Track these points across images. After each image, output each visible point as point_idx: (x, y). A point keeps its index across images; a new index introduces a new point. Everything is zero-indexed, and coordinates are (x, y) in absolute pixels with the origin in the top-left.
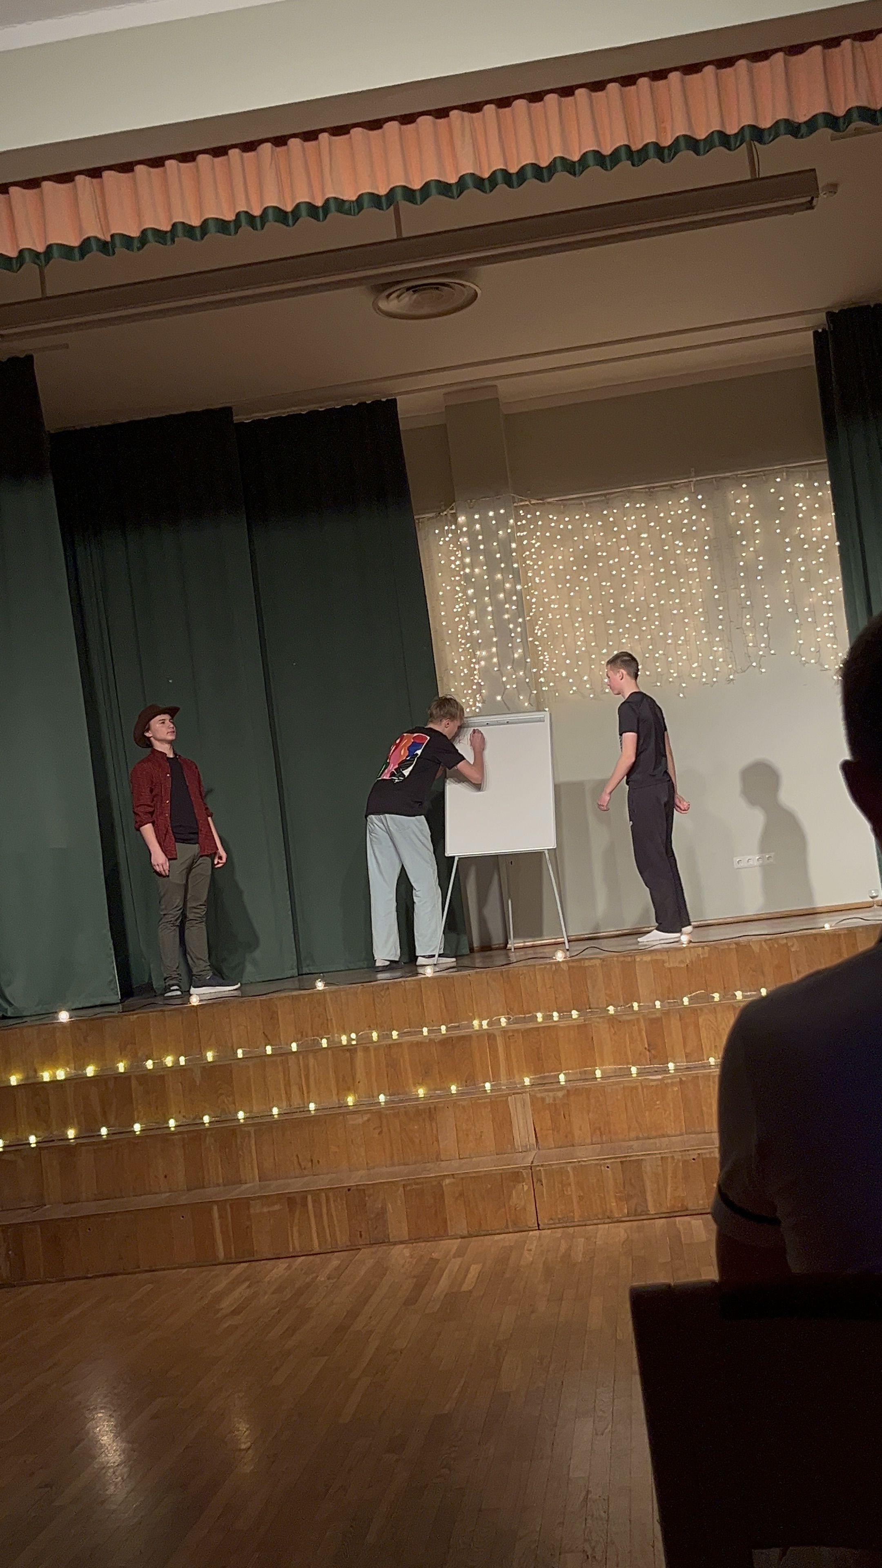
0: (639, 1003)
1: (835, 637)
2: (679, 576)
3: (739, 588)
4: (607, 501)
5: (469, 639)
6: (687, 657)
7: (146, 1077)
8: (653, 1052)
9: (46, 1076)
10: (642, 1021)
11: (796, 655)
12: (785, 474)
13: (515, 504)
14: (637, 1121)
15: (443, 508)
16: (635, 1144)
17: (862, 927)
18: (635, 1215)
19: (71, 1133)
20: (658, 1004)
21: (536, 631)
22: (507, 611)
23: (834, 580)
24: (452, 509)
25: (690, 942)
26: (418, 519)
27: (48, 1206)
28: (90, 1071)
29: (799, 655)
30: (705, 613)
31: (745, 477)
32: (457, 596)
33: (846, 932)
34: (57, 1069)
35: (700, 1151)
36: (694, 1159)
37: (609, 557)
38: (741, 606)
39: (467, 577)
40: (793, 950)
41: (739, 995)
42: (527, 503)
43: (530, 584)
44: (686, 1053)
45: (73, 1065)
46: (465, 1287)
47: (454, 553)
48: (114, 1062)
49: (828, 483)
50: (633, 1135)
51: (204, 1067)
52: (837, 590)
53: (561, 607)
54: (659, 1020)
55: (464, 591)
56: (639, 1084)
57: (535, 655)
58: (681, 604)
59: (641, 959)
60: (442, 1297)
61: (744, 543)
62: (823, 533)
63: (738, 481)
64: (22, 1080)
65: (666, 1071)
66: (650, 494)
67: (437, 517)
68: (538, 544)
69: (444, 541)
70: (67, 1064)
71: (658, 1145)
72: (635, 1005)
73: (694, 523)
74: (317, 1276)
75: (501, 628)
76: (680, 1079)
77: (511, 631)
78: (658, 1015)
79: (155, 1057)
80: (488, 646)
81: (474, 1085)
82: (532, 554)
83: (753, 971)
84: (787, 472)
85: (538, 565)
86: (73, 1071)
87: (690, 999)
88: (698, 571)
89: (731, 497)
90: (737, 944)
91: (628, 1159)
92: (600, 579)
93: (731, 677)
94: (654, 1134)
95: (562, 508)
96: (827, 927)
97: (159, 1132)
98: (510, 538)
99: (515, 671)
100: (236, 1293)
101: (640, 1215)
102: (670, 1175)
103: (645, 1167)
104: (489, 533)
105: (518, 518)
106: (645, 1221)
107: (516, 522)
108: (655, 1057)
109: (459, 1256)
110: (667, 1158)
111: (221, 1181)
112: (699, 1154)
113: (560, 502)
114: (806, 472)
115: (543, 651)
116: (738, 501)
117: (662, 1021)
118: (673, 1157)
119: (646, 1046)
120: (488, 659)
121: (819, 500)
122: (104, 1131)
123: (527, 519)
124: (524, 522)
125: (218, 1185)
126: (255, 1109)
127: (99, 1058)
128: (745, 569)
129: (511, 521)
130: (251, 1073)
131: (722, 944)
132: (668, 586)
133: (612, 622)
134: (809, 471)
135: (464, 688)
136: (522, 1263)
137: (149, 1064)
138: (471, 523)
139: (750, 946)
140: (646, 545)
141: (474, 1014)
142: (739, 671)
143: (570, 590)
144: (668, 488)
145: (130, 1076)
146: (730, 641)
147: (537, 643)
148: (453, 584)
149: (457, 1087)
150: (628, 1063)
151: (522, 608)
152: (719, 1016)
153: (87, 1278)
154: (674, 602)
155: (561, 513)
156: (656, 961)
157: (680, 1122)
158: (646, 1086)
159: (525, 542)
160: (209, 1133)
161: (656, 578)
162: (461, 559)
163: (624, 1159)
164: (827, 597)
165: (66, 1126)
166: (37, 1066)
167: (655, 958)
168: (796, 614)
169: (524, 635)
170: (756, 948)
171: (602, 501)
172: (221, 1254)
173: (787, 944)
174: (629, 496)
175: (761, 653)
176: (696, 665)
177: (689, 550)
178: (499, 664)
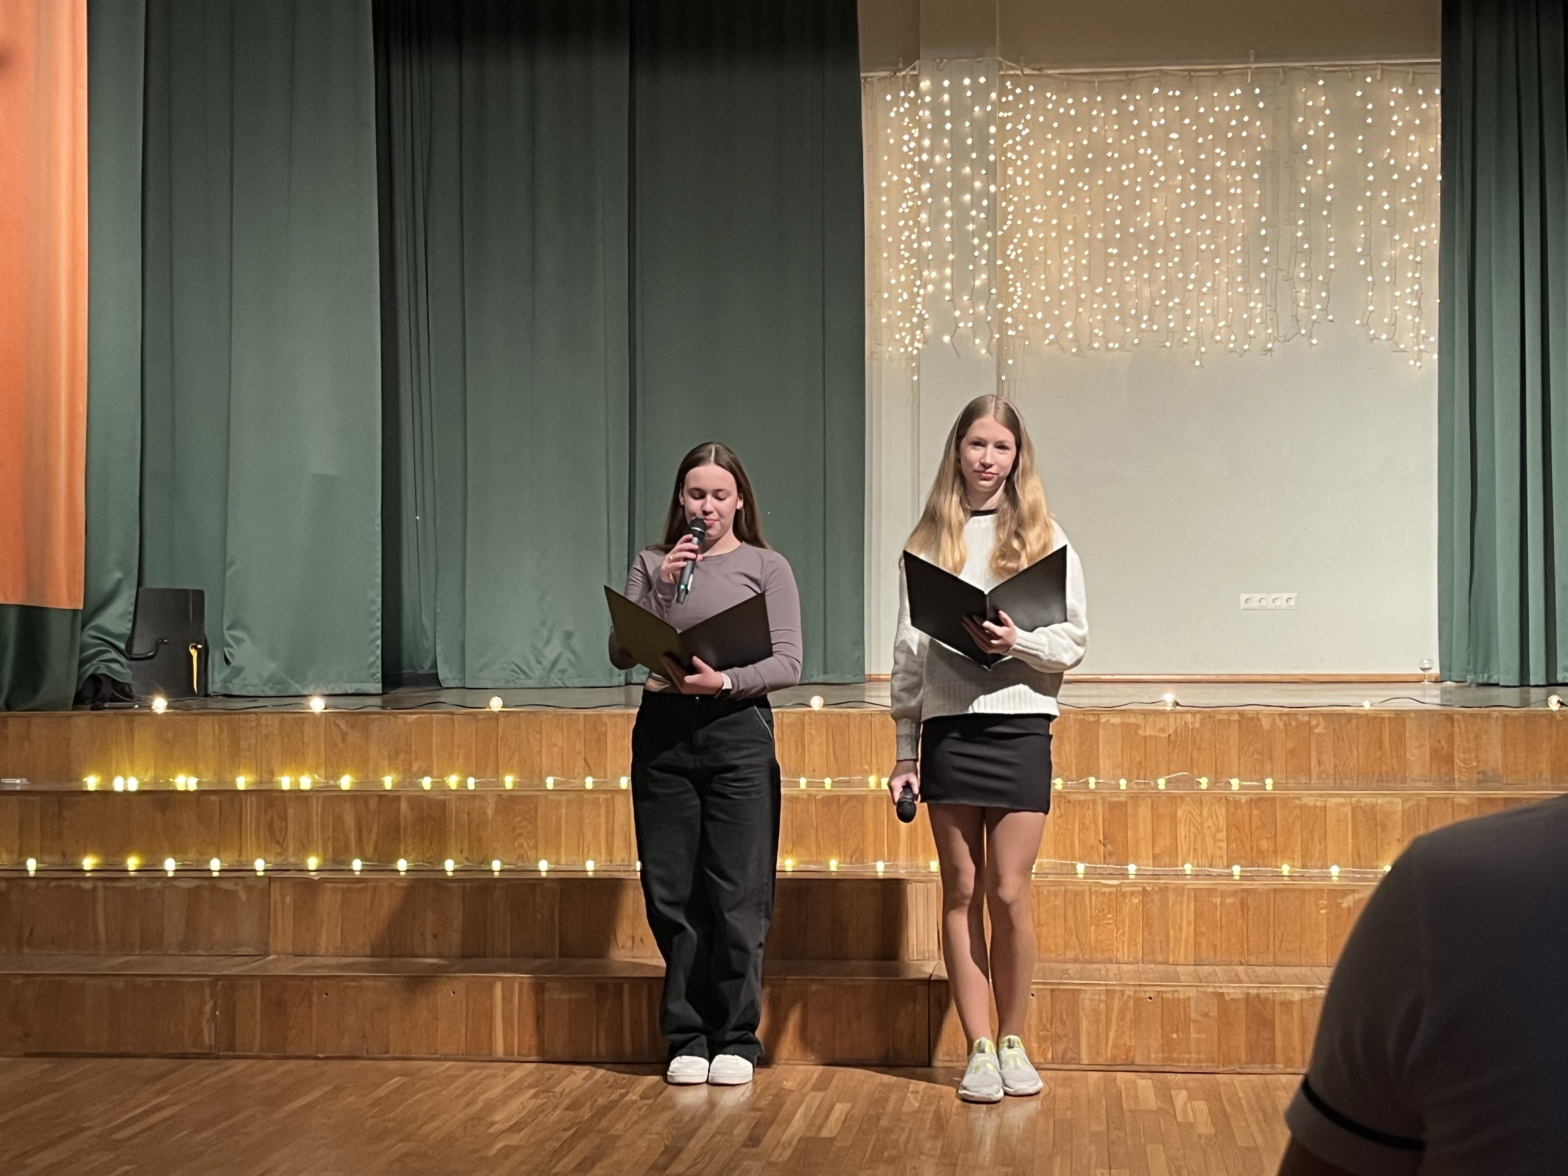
0: (1097, 778)
1: (1419, 306)
2: (1214, 197)
3: (1295, 223)
4: (1128, 83)
5: (914, 254)
6: (1213, 310)
7: (420, 801)
8: (1109, 846)
9: (285, 782)
10: (1100, 803)
11: (1362, 325)
12: (1379, 72)
13: (1002, 73)
14: (1077, 937)
15: (901, 66)
16: (1072, 968)
17: (1415, 711)
18: (1062, 1063)
19: (313, 863)
20: (1123, 783)
21: (1008, 252)
22: (973, 220)
23: (1428, 227)
24: (914, 69)
25: (1177, 704)
26: (865, 78)
27: (271, 957)
28: (346, 782)
29: (1366, 325)
30: (1244, 253)
31: (1322, 71)
32: (906, 191)
33: (1392, 716)
34: (302, 774)
35: (1160, 989)
36: (1150, 998)
37: (1122, 161)
38: (1295, 250)
39: (922, 167)
40: (1316, 731)
41: (1235, 783)
42: (1019, 72)
43: (1008, 186)
44: (1153, 854)
45: (323, 772)
46: (825, 1133)
47: (908, 130)
48: (379, 773)
49: (1438, 92)
50: (1070, 954)
51: (500, 795)
52: (1429, 241)
53: (1047, 222)
54: (1123, 805)
55: (917, 184)
56: (1086, 888)
57: (1004, 284)
58: (1214, 237)
59: (1108, 720)
60: (794, 1143)
61: (1311, 162)
62: (1421, 160)
63: (1313, 75)
64: (253, 784)
65: (1124, 875)
66: (1189, 81)
67: (891, 77)
68: (1027, 131)
69: (897, 112)
70: (315, 769)
71: (1103, 972)
72: (1092, 781)
73: (1243, 126)
74: (627, 1093)
75: (962, 242)
76: (1144, 889)
77: (974, 248)
78: (1123, 799)
79: (435, 773)
80: (941, 264)
81: (862, 862)
82: (1016, 143)
83: (1258, 753)
84: (1382, 71)
85: (1022, 160)
86: (322, 780)
87: (1168, 782)
88: (1242, 194)
89: (1300, 96)
90: (1241, 714)
91: (1062, 987)
92: (1106, 189)
93: (1270, 346)
94: (1099, 956)
95: (1066, 86)
96: (1367, 705)
97: (432, 875)
98: (990, 118)
99: (974, 304)
100: (515, 1104)
101: (1068, 1063)
102: (1115, 1015)
103: (1083, 1000)
104: (961, 110)
105: (1003, 92)
106: (1073, 1073)
107: (999, 97)
108: (1111, 854)
109: (819, 1089)
110: (1114, 991)
111: (508, 949)
112: (1158, 992)
113: (1064, 77)
114: (1408, 73)
115: (1015, 280)
116: (1310, 103)
117: (1126, 807)
118: (1122, 993)
119: (1102, 838)
120: (938, 283)
121: (1422, 114)
122: (357, 865)
123: (1014, 94)
124: (1011, 98)
125: (504, 956)
126: (563, 860)
127: (362, 765)
128: (1307, 197)
129: (994, 95)
130: (563, 811)
131: (1220, 713)
132: (1199, 209)
133: (1115, 251)
134: (1414, 73)
135: (900, 319)
136: (905, 1109)
137: (427, 783)
138: (937, 91)
139: (1258, 719)
140: (1176, 149)
141: (871, 768)
142: (1280, 339)
143: (1063, 199)
144: (1216, 73)
145: (399, 797)
146: (1274, 295)
147: (1008, 268)
148: (901, 173)
149: (840, 863)
150: (1073, 858)
151: (994, 217)
152: (1205, 811)
153: (317, 1058)
154: (1203, 234)
155: (1061, 92)
156: (1128, 725)
157: (1136, 946)
158: (1096, 892)
159: (1009, 126)
160: (499, 885)
161: (1184, 197)
162: (918, 140)
163: (1056, 987)
164: (1415, 249)
165: (305, 849)
166: (276, 768)
167: (1126, 720)
168: (1369, 269)
169: (991, 256)
170: (1266, 724)
171: (1123, 81)
172: (499, 1050)
173: (1309, 722)
174: (1160, 79)
175: (1314, 317)
176: (1222, 324)
177: (1234, 163)
178: (953, 293)
